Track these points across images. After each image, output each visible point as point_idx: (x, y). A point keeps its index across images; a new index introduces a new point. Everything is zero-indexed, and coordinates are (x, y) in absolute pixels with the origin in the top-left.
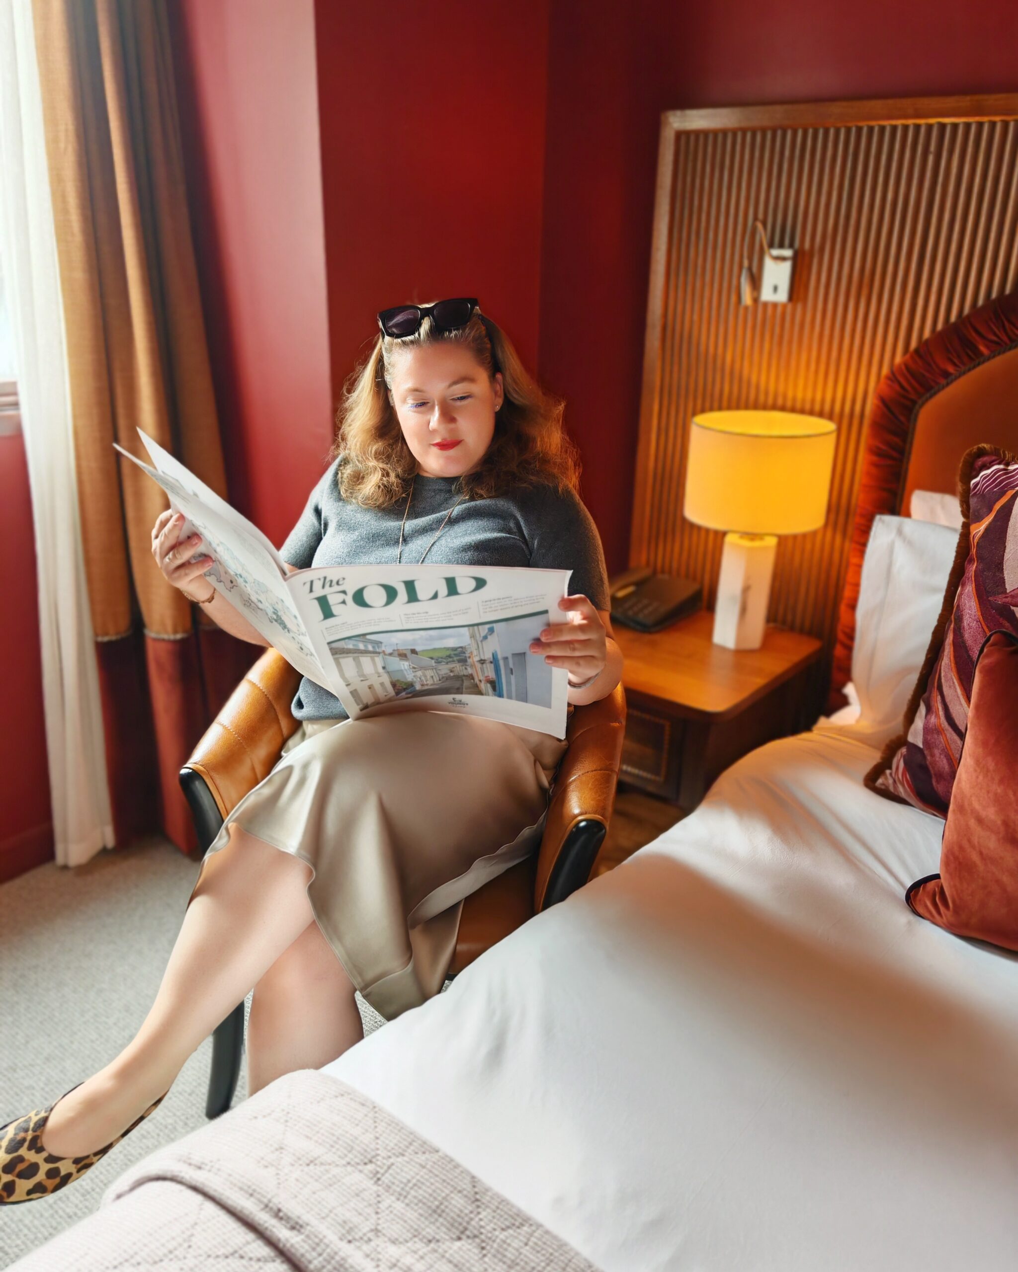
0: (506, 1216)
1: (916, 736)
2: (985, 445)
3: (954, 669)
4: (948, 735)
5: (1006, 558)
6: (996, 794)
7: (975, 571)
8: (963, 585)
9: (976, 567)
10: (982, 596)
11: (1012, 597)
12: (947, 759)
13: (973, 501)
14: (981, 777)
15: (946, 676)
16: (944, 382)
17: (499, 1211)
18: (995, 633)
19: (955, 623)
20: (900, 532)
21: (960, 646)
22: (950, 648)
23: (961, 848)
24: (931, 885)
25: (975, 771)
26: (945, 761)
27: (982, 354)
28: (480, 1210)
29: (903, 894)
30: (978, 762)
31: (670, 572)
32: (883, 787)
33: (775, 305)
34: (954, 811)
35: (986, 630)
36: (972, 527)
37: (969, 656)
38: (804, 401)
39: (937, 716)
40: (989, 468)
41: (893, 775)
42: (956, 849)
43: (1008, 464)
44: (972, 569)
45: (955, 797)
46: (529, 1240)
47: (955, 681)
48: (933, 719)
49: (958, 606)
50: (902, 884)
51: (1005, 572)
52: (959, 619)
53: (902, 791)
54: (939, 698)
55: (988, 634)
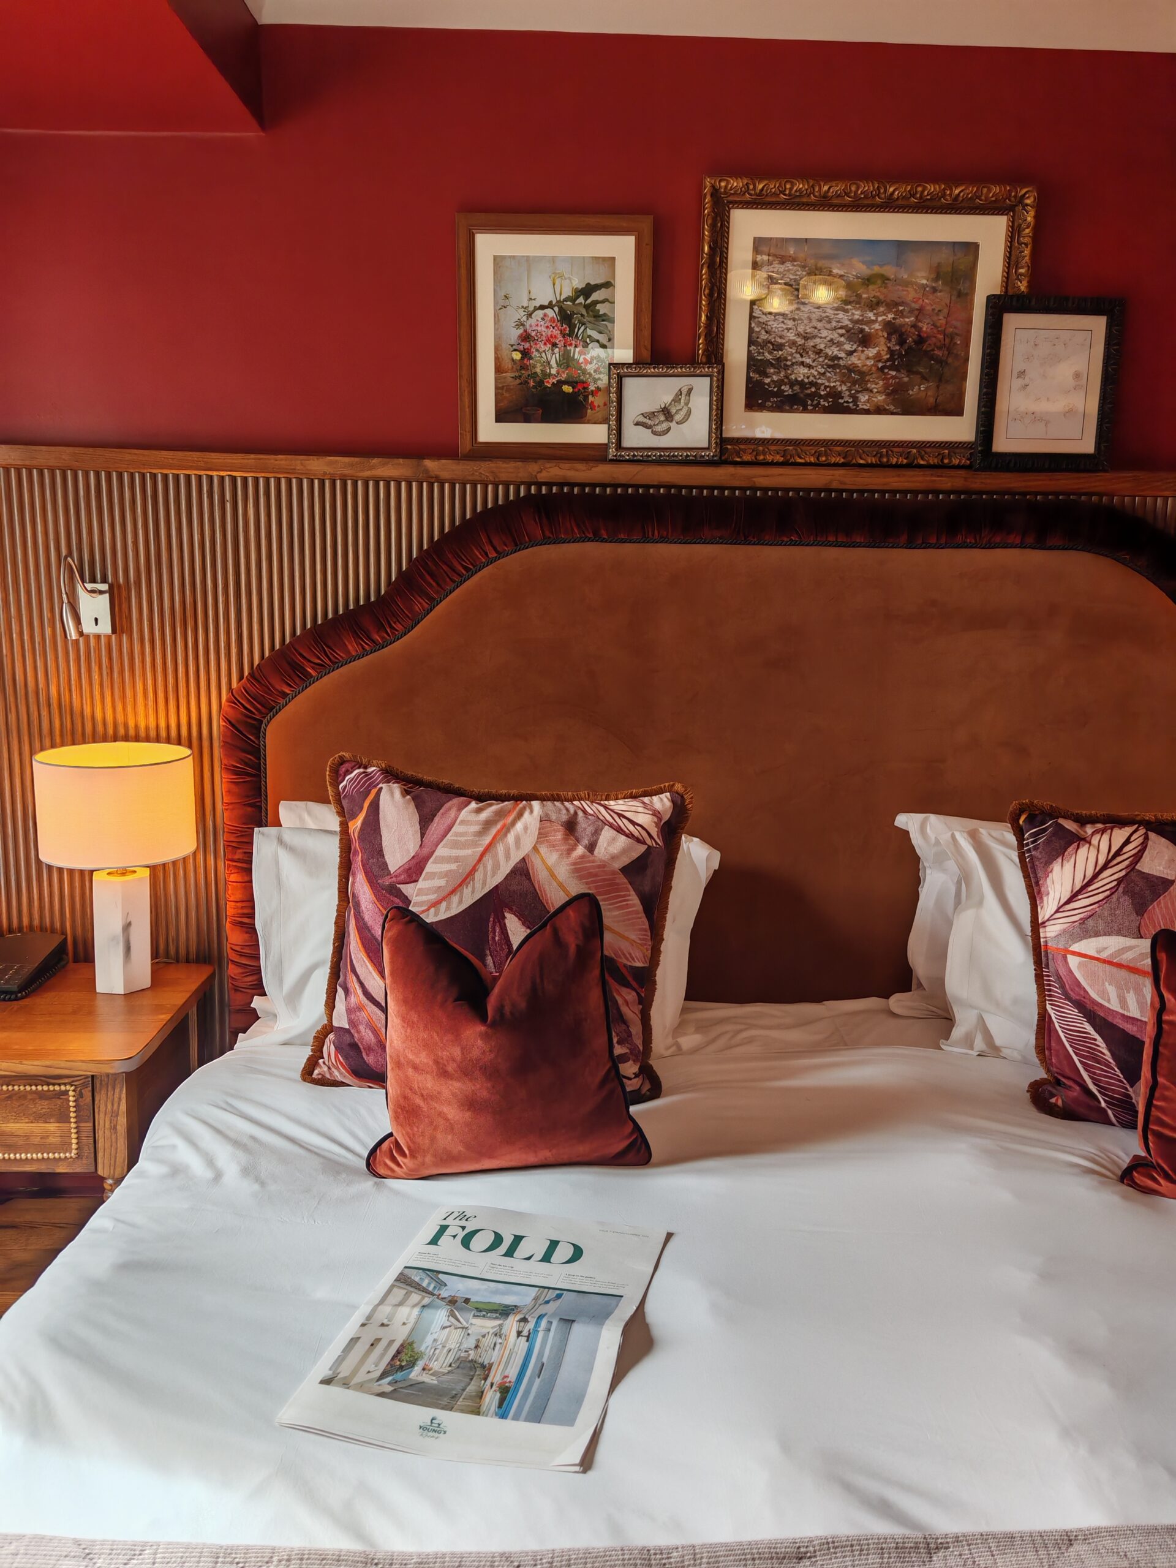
0: (124, 1552)
1: (340, 1020)
2: (344, 754)
3: (362, 949)
4: (368, 1009)
5: (383, 846)
6: (424, 1040)
7: (362, 861)
8: (354, 875)
9: (362, 857)
10: (372, 881)
11: (396, 876)
12: (372, 1032)
13: (345, 803)
14: (409, 1030)
15: (356, 958)
16: (282, 701)
17: (114, 1552)
18: (390, 910)
19: (354, 909)
20: (280, 841)
21: (363, 929)
22: (354, 933)
23: (405, 1098)
24: (385, 1145)
25: (403, 1027)
26: (370, 1033)
27: (312, 676)
28: (94, 1561)
29: (363, 1164)
30: (404, 1019)
31: (20, 929)
32: (320, 1077)
33: (98, 637)
34: (392, 1069)
35: (383, 910)
36: (350, 824)
37: (372, 935)
38: (147, 729)
39: (356, 994)
40: (352, 772)
41: (327, 1063)
42: (402, 1101)
43: (366, 768)
44: (358, 861)
45: (391, 1056)
46: (155, 1558)
47: (365, 959)
48: (353, 999)
49: (353, 894)
50: (360, 1156)
51: (386, 857)
52: (357, 905)
53: (338, 1076)
54: (354, 978)
55: (385, 913)
